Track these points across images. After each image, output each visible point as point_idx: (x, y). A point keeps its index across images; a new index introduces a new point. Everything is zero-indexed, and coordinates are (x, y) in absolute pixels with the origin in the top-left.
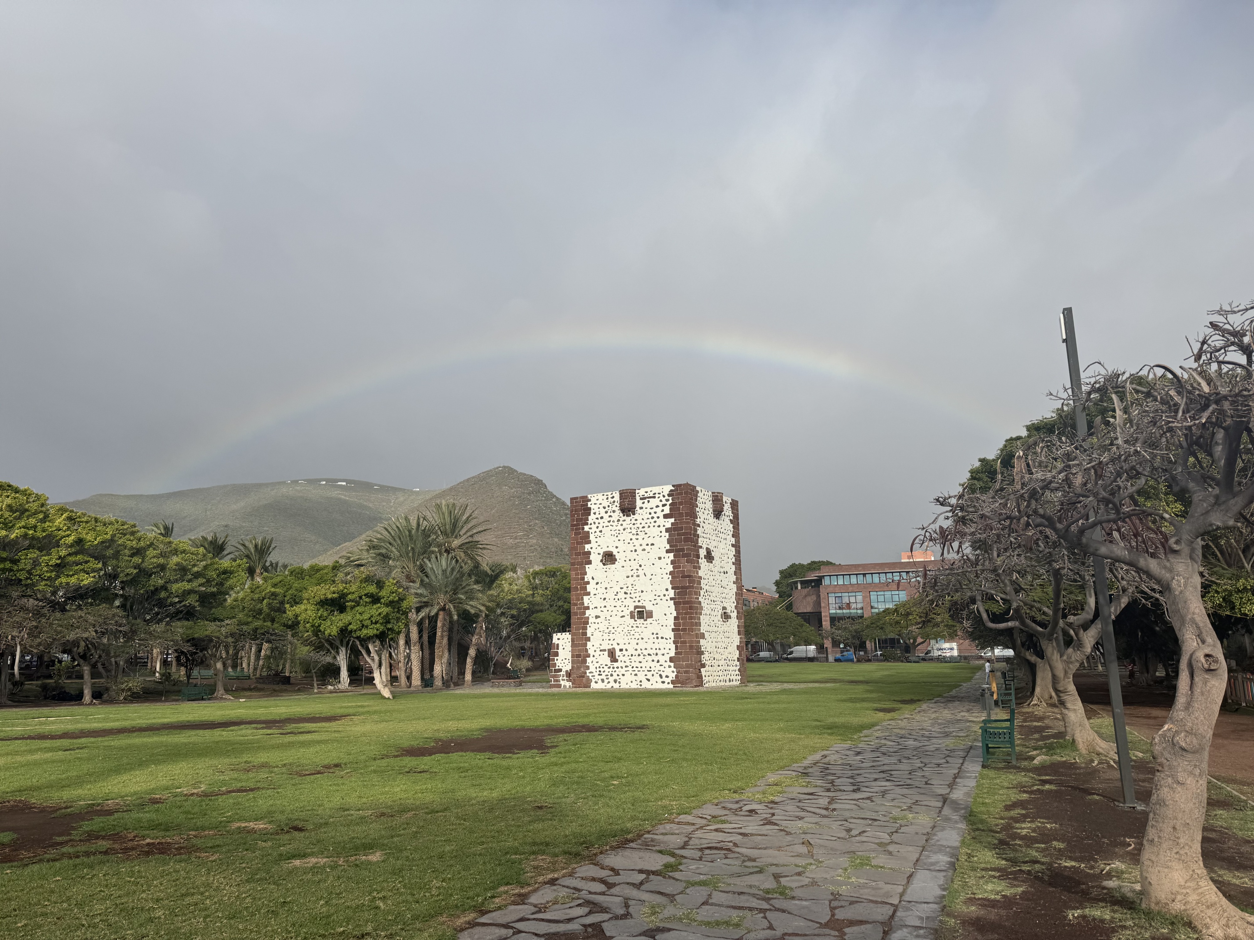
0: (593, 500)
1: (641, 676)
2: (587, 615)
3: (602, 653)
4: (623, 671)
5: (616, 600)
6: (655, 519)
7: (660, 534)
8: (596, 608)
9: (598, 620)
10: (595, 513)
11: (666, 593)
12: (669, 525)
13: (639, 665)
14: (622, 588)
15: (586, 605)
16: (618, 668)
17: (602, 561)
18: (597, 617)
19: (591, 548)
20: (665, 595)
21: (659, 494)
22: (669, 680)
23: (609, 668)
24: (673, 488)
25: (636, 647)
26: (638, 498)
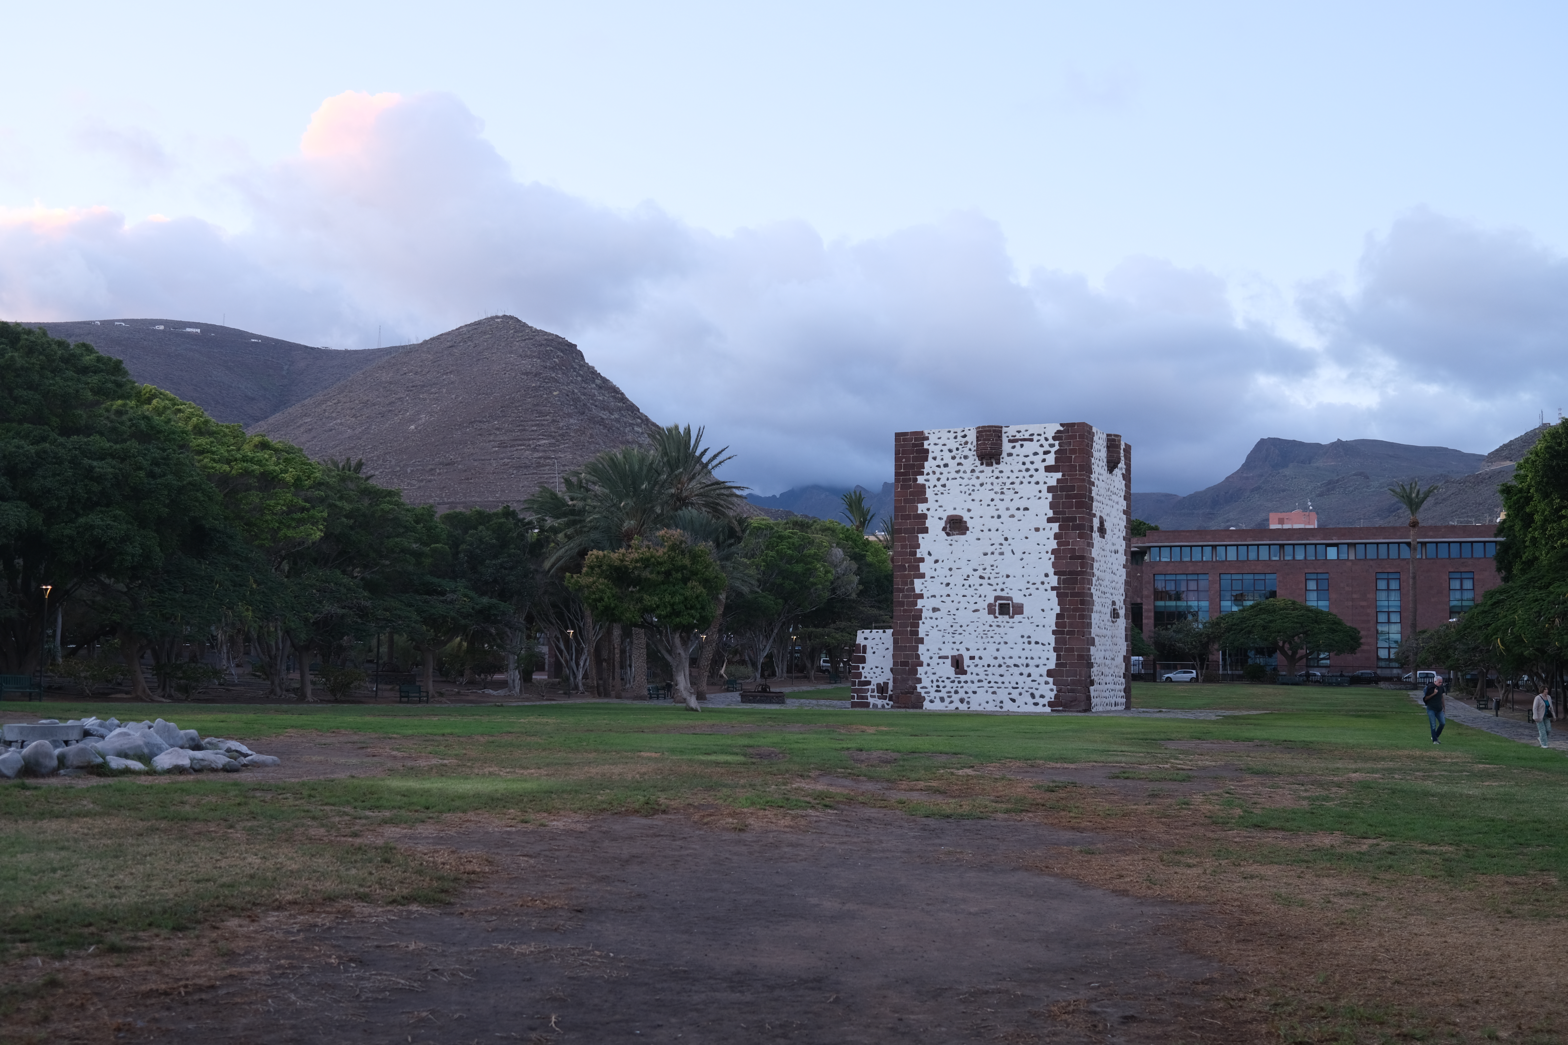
0: (933, 439)
1: (1002, 695)
2: (919, 606)
3: (941, 661)
4: (974, 687)
5: (967, 586)
6: (1032, 472)
7: (1039, 495)
8: (934, 596)
9: (937, 614)
10: (935, 458)
11: (1046, 580)
12: (1053, 482)
13: (1000, 679)
14: (975, 570)
15: (917, 591)
16: (966, 682)
17: (944, 529)
18: (935, 610)
19: (928, 510)
20: (1043, 583)
21: (1039, 435)
22: (1045, 701)
23: (953, 682)
24: (1062, 429)
25: (996, 654)
26: (1005, 440)
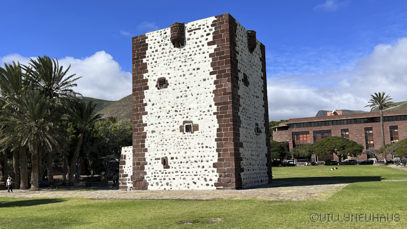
0: (150, 37)
1: (189, 180)
2: (145, 131)
3: (157, 161)
4: (173, 176)
5: (168, 117)
6: (201, 47)
7: (205, 60)
8: (152, 124)
9: (154, 134)
10: (151, 48)
11: (210, 109)
12: (212, 51)
13: (187, 171)
14: (173, 107)
15: (144, 122)
16: (169, 173)
17: (157, 86)
18: (153, 132)
19: (149, 76)
20: (209, 111)
21: (203, 25)
22: (212, 183)
23: (163, 173)
24: (216, 19)
25: (185, 155)
26: (186, 31)
